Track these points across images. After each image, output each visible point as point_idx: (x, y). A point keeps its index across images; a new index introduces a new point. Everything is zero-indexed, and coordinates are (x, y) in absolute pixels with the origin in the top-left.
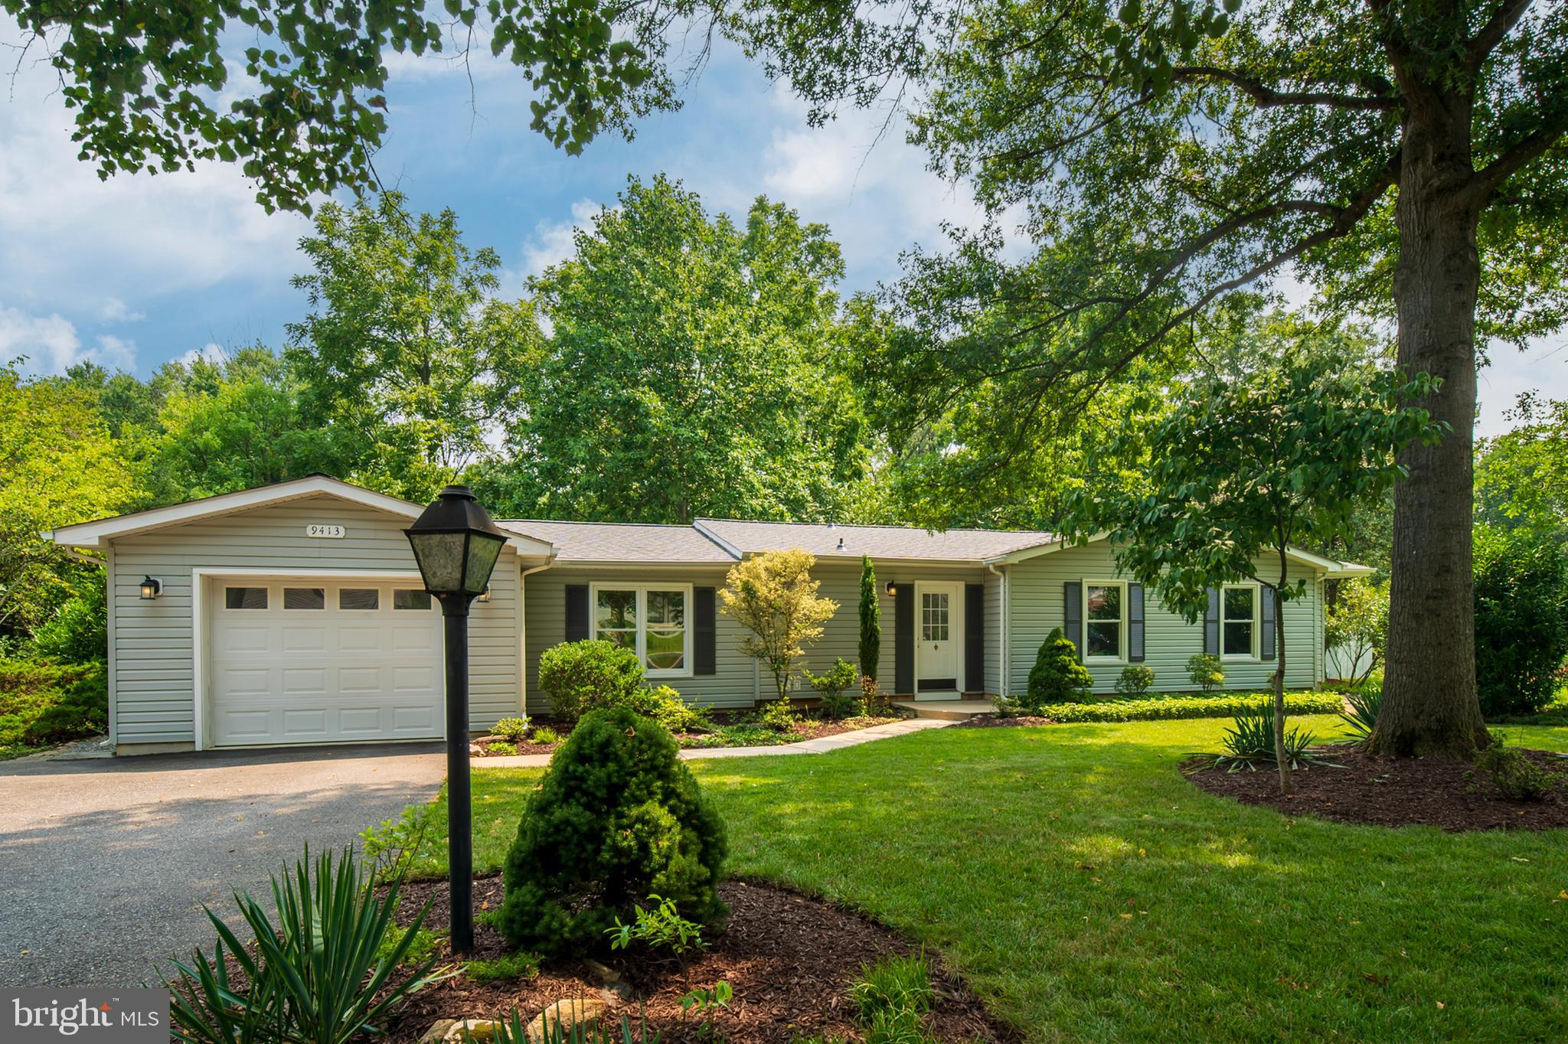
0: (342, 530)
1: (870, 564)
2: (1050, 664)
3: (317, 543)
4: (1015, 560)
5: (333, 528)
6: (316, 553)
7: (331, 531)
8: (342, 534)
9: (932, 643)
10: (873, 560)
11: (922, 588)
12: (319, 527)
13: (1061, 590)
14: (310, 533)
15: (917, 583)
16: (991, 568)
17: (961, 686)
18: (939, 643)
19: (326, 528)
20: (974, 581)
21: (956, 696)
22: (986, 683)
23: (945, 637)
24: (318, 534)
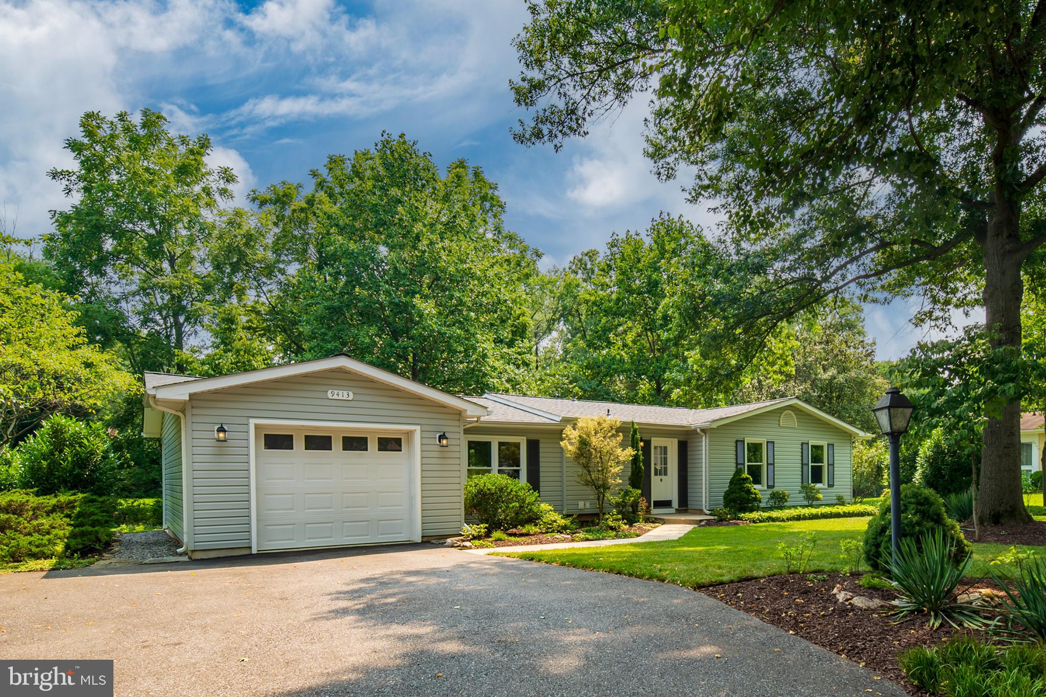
0: (351, 394)
1: (636, 426)
2: (740, 489)
3: (334, 403)
4: (715, 426)
5: (345, 393)
6: (333, 410)
7: (344, 395)
8: (351, 398)
9: (659, 477)
10: (638, 424)
11: (656, 442)
12: (336, 392)
13: (734, 444)
14: (330, 396)
15: (653, 439)
16: (698, 430)
17: (675, 504)
18: (663, 477)
19: (341, 392)
20: (682, 438)
21: (673, 511)
22: (689, 503)
23: (666, 474)
24: (335, 397)
